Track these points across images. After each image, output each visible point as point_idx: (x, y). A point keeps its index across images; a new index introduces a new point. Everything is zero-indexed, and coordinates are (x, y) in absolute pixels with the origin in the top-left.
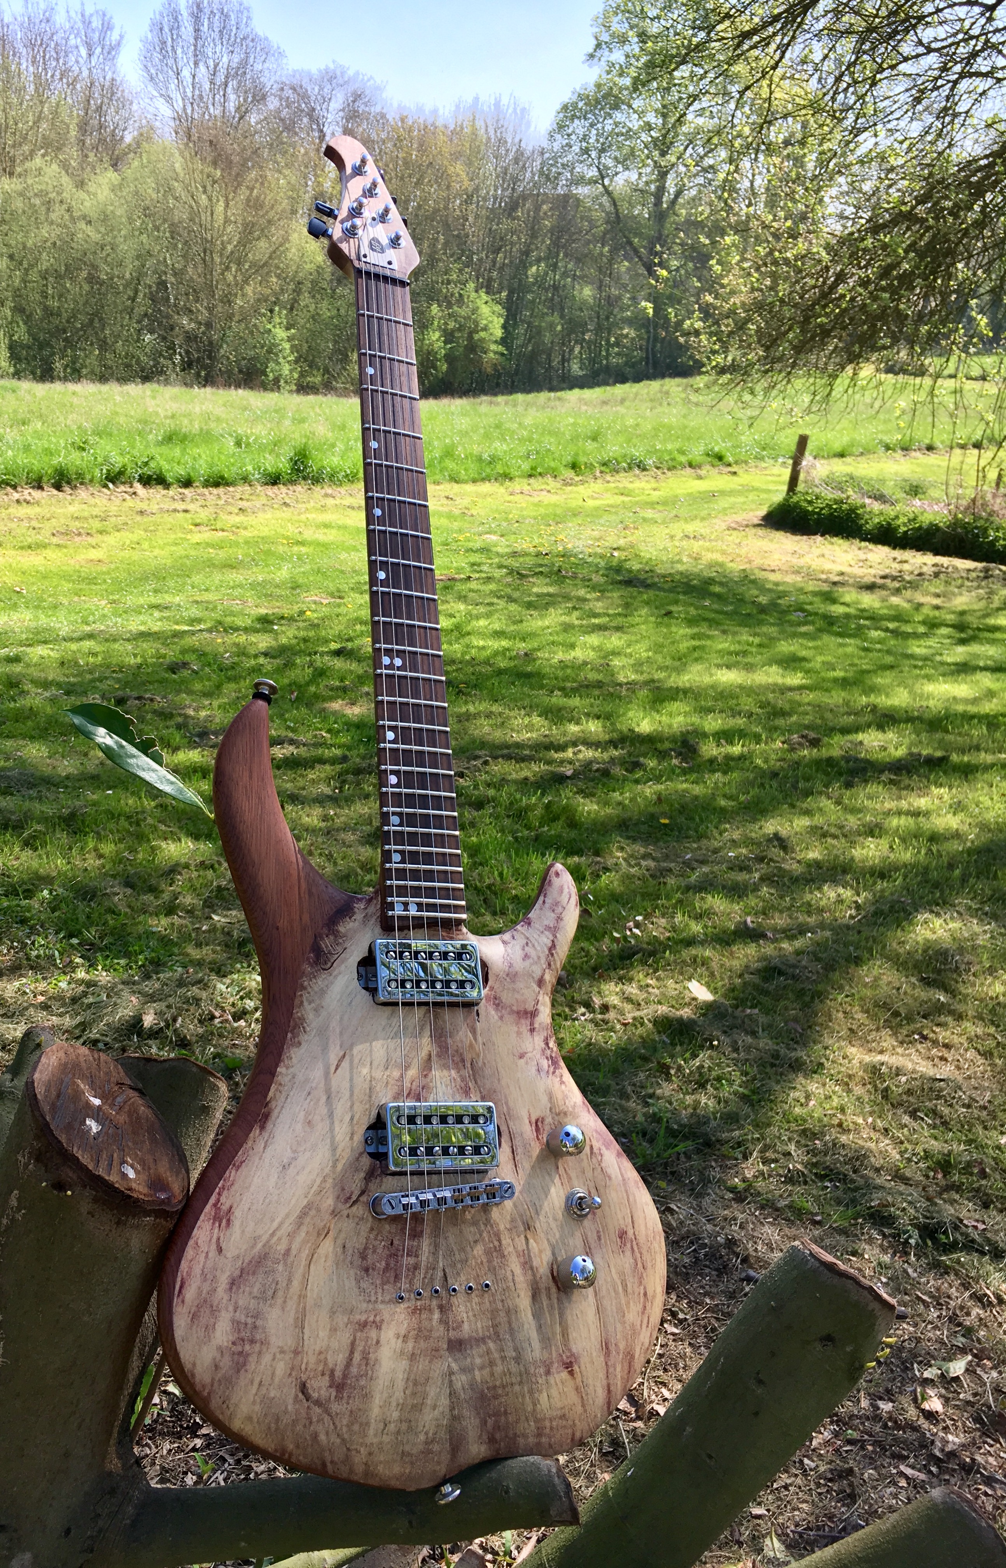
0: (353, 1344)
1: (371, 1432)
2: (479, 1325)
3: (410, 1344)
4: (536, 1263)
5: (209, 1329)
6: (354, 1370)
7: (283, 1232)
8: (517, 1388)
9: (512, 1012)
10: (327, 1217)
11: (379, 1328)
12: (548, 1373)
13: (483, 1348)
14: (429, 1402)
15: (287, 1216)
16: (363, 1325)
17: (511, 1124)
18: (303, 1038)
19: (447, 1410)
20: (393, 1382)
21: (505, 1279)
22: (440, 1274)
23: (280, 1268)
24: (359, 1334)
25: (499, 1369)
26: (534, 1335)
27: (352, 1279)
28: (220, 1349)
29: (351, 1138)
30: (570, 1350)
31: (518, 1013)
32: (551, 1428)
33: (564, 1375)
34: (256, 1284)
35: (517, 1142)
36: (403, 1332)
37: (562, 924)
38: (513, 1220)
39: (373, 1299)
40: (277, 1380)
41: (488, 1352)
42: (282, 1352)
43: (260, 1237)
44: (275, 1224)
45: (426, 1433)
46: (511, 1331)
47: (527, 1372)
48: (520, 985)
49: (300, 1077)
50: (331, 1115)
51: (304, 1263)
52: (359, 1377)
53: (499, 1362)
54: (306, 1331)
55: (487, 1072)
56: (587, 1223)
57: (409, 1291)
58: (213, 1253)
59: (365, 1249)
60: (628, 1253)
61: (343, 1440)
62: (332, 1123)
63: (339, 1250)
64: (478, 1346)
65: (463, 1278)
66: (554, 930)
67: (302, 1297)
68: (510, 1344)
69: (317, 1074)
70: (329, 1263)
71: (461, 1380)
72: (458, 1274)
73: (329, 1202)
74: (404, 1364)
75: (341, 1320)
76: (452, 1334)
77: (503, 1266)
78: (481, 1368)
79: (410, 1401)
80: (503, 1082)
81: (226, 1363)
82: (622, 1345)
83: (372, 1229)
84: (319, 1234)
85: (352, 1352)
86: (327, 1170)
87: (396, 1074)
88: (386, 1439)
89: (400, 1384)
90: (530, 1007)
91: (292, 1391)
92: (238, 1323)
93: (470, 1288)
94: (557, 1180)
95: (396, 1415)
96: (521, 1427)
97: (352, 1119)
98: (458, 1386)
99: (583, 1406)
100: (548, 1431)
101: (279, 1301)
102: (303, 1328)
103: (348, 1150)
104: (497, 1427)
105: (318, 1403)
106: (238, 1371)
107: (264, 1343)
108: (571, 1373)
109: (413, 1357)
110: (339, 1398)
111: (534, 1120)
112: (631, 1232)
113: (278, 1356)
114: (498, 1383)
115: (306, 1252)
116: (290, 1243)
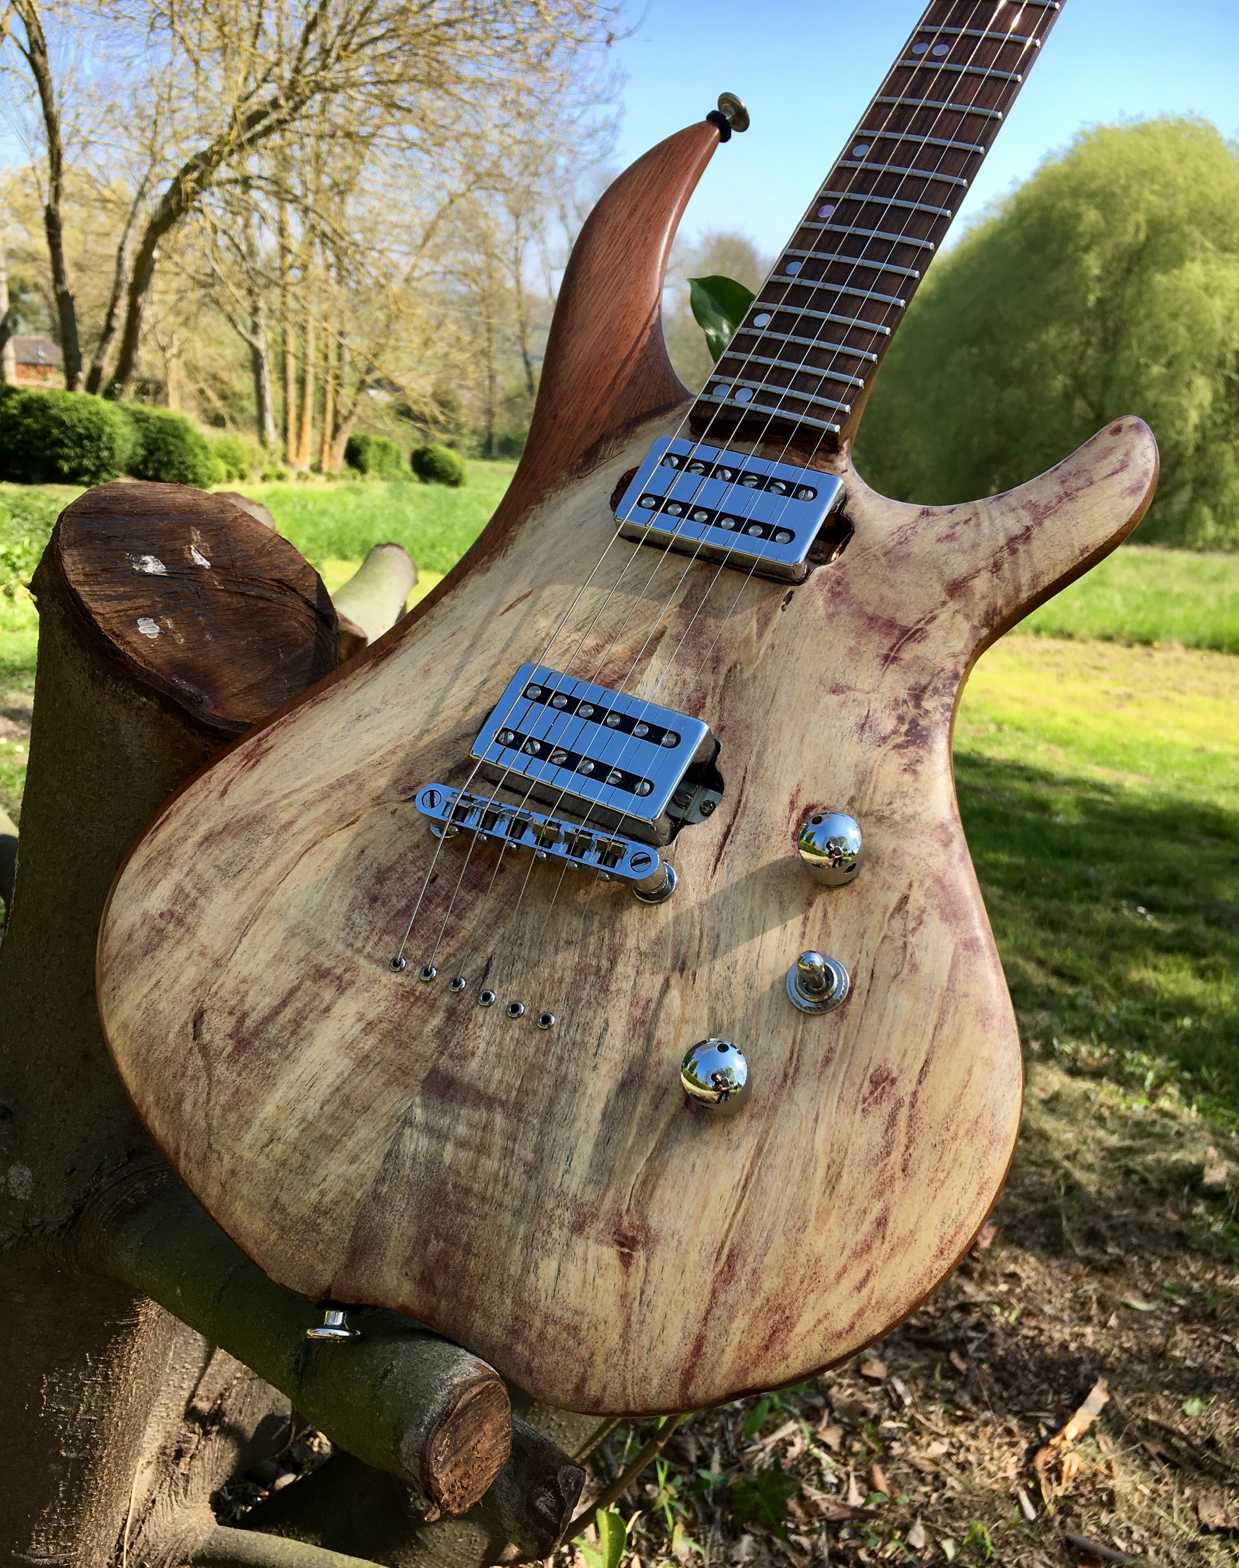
0: (292, 992)
1: (248, 1138)
2: (498, 1074)
3: (371, 1040)
4: (661, 1033)
5: (152, 884)
6: (272, 1031)
7: (298, 798)
8: (507, 1219)
9: (861, 614)
10: (365, 800)
11: (341, 990)
12: (578, 1228)
13: (480, 1115)
14: (349, 1144)
15: (319, 779)
16: (321, 974)
17: (749, 789)
18: (495, 563)
19: (371, 1177)
20: (314, 1080)
21: (586, 1027)
22: (479, 961)
23: (267, 842)
24: (308, 983)
25: (491, 1165)
26: (586, 1148)
27: (347, 901)
28: (145, 914)
29: (466, 709)
30: (644, 1217)
31: (873, 619)
32: (542, 1336)
33: (609, 1254)
34: (230, 848)
35: (743, 823)
36: (371, 1016)
37: (1068, 506)
38: (658, 942)
39: (358, 944)
40: (176, 989)
41: (487, 1127)
42: (202, 954)
43: (272, 792)
44: (299, 784)
45: (323, 1193)
46: (548, 1116)
47: (538, 1204)
48: (904, 576)
49: (458, 611)
50: (459, 669)
51: (298, 848)
52: (273, 1044)
53: (497, 1152)
54: (245, 941)
55: (753, 692)
56: (816, 1024)
57: (418, 962)
58: (215, 795)
59: (390, 869)
60: (877, 1119)
61: (209, 1126)
62: (454, 680)
63: (354, 853)
64: (475, 1106)
65: (514, 987)
66: (1041, 513)
67: (268, 892)
68: (533, 1136)
69: (481, 610)
70: (328, 865)
71: (416, 1143)
72: (510, 977)
73: (382, 782)
74: (344, 1064)
75: (298, 948)
76: (445, 1062)
77: (597, 1004)
78: (462, 1144)
79: (322, 1125)
80: (772, 718)
81: (141, 936)
82: (770, 1283)
83: (417, 846)
84: (341, 820)
85: (284, 1004)
86: (405, 740)
87: (590, 642)
88: (263, 1163)
89: (322, 1090)
90: (908, 618)
91: (186, 1015)
92: (182, 890)
93: (515, 1008)
94: (794, 924)
95: (292, 1133)
96: (487, 1293)
97: (483, 683)
98: (408, 1148)
99: (625, 1336)
100: (533, 1335)
101: (239, 884)
102: (244, 935)
103: (451, 724)
104: (443, 1263)
105: (204, 1050)
106: (145, 955)
107: (190, 931)
108: (626, 1260)
109: (363, 1061)
110: (232, 1059)
111: (802, 804)
112: (905, 1088)
113: (195, 956)
114: (477, 1187)
115: (309, 836)
116: (297, 817)
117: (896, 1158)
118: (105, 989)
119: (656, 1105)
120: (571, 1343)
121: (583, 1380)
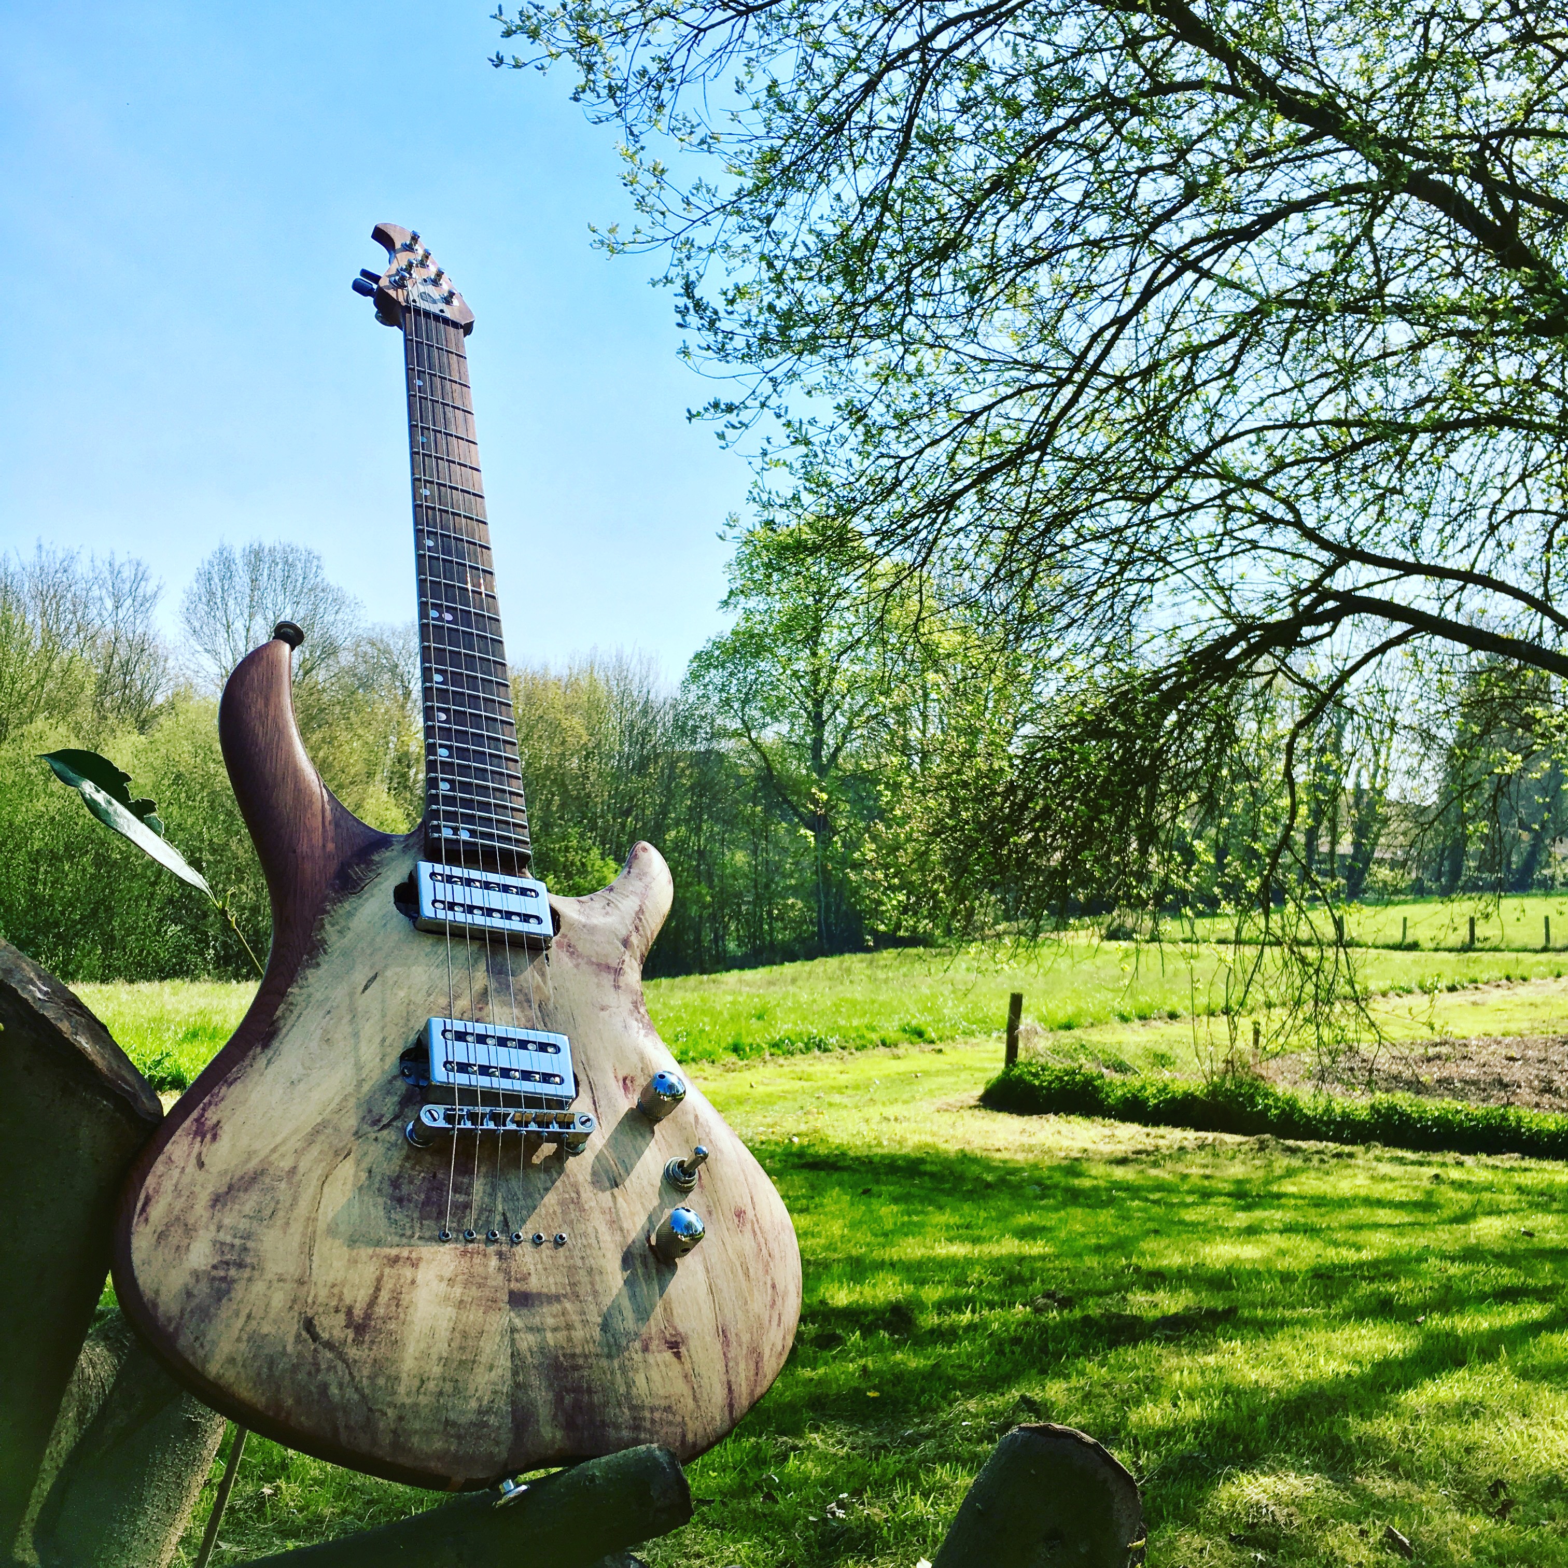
0: (379, 1280)
1: (402, 1390)
2: (551, 1280)
3: (458, 1290)
4: (626, 1224)
5: (181, 1250)
6: (380, 1311)
7: (286, 1149)
8: (604, 1363)
9: (590, 963)
10: (347, 1137)
11: (415, 1266)
12: (645, 1349)
13: (556, 1308)
14: (483, 1359)
15: (295, 1131)
16: (393, 1261)
18: (322, 958)
19: (508, 1374)
20: (433, 1330)
21: (585, 1235)
22: (499, 1218)
23: (282, 1186)
24: (387, 1271)
25: (578, 1334)
26: (625, 1302)
27: (381, 1208)
28: (195, 1275)
29: (383, 1060)
30: (675, 1329)
31: (599, 965)
34: (250, 1201)
36: (447, 1275)
37: (648, 894)
38: (594, 1173)
39: (409, 1233)
40: (272, 1315)
41: (564, 1313)
42: (281, 1280)
43: (255, 1152)
44: (278, 1139)
45: (479, 1399)
46: (595, 1292)
47: (618, 1346)
48: (599, 939)
49: (318, 996)
50: (356, 1034)
51: (315, 1183)
52: (386, 1319)
53: (578, 1325)
54: (315, 1258)
55: (560, 1017)
57: (458, 1231)
58: (191, 1168)
59: (399, 1177)
60: (748, 1234)
61: (363, 1396)
62: (357, 1044)
63: (364, 1175)
64: (550, 1304)
65: (529, 1225)
66: (641, 897)
67: (311, 1220)
68: (593, 1307)
69: (338, 995)
70: (349, 1187)
71: (526, 1341)
72: (524, 1221)
73: (351, 1122)
74: (449, 1311)
75: (364, 1252)
76: (514, 1285)
77: (583, 1220)
78: (555, 1330)
79: (457, 1356)
80: (580, 1030)
81: (203, 1289)
82: (745, 1338)
83: (408, 1158)
84: (336, 1154)
85: (378, 1289)
86: (350, 1089)
87: (443, 1001)
88: (423, 1400)
89: (443, 1333)
90: (614, 964)
91: (292, 1328)
92: (222, 1244)
93: (539, 1238)
94: (652, 1145)
95: (437, 1370)
96: (612, 1411)
97: (384, 1040)
98: (523, 1346)
99: (695, 1399)
100: (648, 1424)
101: (279, 1223)
102: (311, 1255)
103: (378, 1072)
104: (577, 1405)
105: (329, 1345)
106: (220, 1300)
107: (257, 1268)
108: (678, 1355)
109: (460, 1304)
110: (357, 1342)
111: (621, 1078)
112: (750, 1214)
113: (275, 1284)
114: (578, 1351)
115: (318, 1172)
116: (297, 1162)
119: (645, 1265)
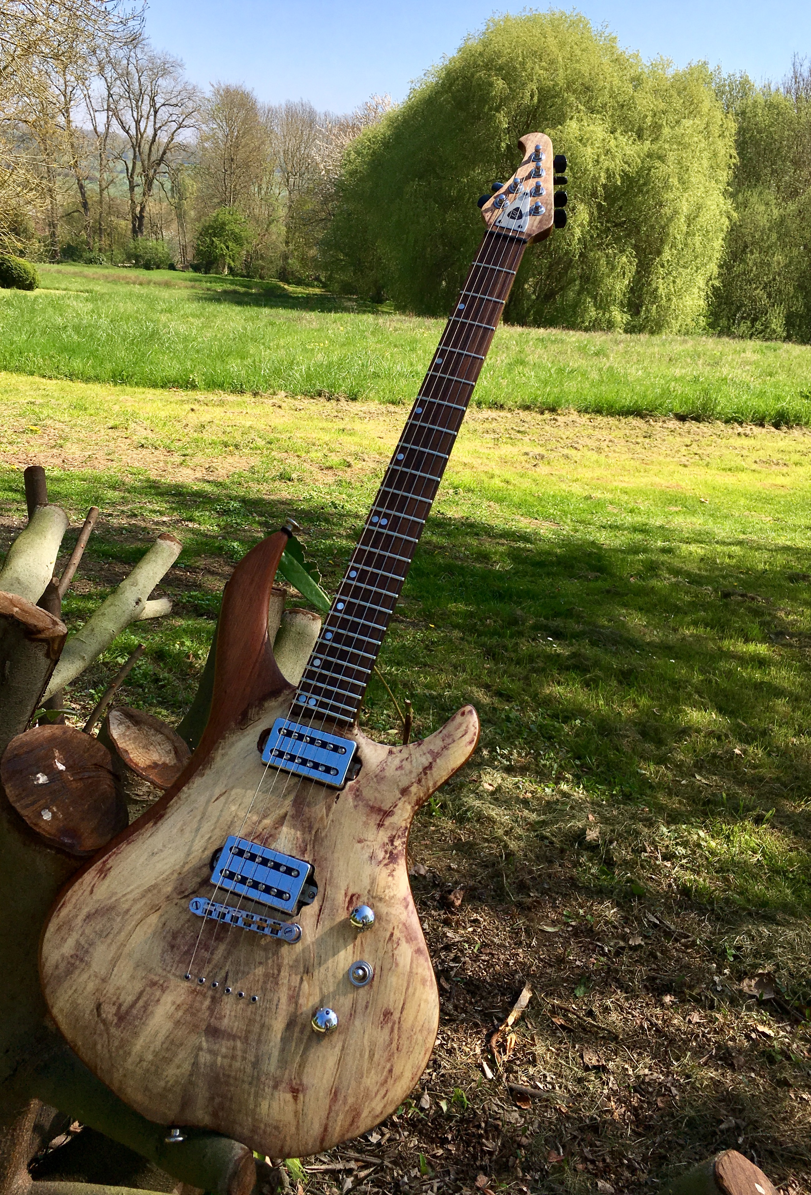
0: (141, 993)
1: (130, 1060)
2: (236, 1024)
3: (180, 1013)
4: (301, 1001)
5: (64, 940)
6: (135, 1011)
7: (130, 897)
8: (246, 1086)
9: (367, 805)
10: (163, 898)
11: (163, 991)
12: (275, 1087)
13: (231, 1043)
14: (177, 1061)
15: (139, 887)
16: (153, 984)
17: (328, 889)
18: (207, 772)
19: (187, 1074)
20: (157, 1033)
21: (271, 1001)
22: (223, 973)
23: (119, 919)
24: (148, 989)
25: (237, 1064)
26: (276, 1053)
27: (160, 948)
28: (63, 957)
29: (203, 851)
30: (301, 1080)
31: (372, 808)
32: (265, 1132)
33: (289, 1096)
34: (100, 924)
35: (327, 904)
36: (178, 1002)
37: (446, 752)
38: (297, 960)
39: (168, 969)
40: (86, 993)
41: (234, 1048)
42: (96, 976)
43: (116, 893)
44: (129, 889)
45: (167, 1082)
46: (259, 1041)
47: (259, 1079)
48: (383, 787)
49: (192, 797)
50: (198, 830)
51: (134, 923)
52: (136, 1018)
53: (239, 1059)
54: (116, 969)
55: (326, 843)
56: (362, 991)
57: (195, 976)
58: (87, 893)
59: (178, 932)
60: (387, 1030)
61: (111, 1056)
62: (196, 836)
63: (160, 925)
64: (228, 1040)
65: (239, 985)
66: (436, 755)
67: (123, 945)
68: (254, 1050)
69: (202, 799)
70: (149, 931)
71: (205, 1058)
72: (237, 981)
73: (169, 889)
74: (169, 1025)
75: (141, 973)
76: (213, 1021)
77: (274, 991)
78: (224, 1057)
79: (163, 1053)
80: (336, 855)
81: (62, 966)
82: (351, 1100)
83: (189, 920)
84: (152, 908)
85: (138, 998)
86: (177, 867)
87: (255, 818)
88: (139, 1071)
89: (161, 1037)
90: (386, 807)
91: (92, 1006)
92: (80, 944)
93: (241, 995)
94: (350, 948)
95: (150, 1057)
96: (241, 1116)
97: (210, 838)
98: (202, 1060)
99: (297, 1128)
100: (261, 1132)
101: (109, 941)
102: (114, 966)
103: (197, 859)
104: (221, 1107)
105: (104, 1022)
106: (67, 976)
107: (88, 964)
108: (295, 1098)
109: (177, 1023)
110: (118, 1026)
111: (350, 894)
112: (396, 1015)
113: (93, 978)
114: (233, 1074)
115: (139, 916)
116: (131, 906)
117: (394, 1045)
118: (48, 991)
119: (302, 1032)
120: (277, 1133)
121: (282, 1147)
